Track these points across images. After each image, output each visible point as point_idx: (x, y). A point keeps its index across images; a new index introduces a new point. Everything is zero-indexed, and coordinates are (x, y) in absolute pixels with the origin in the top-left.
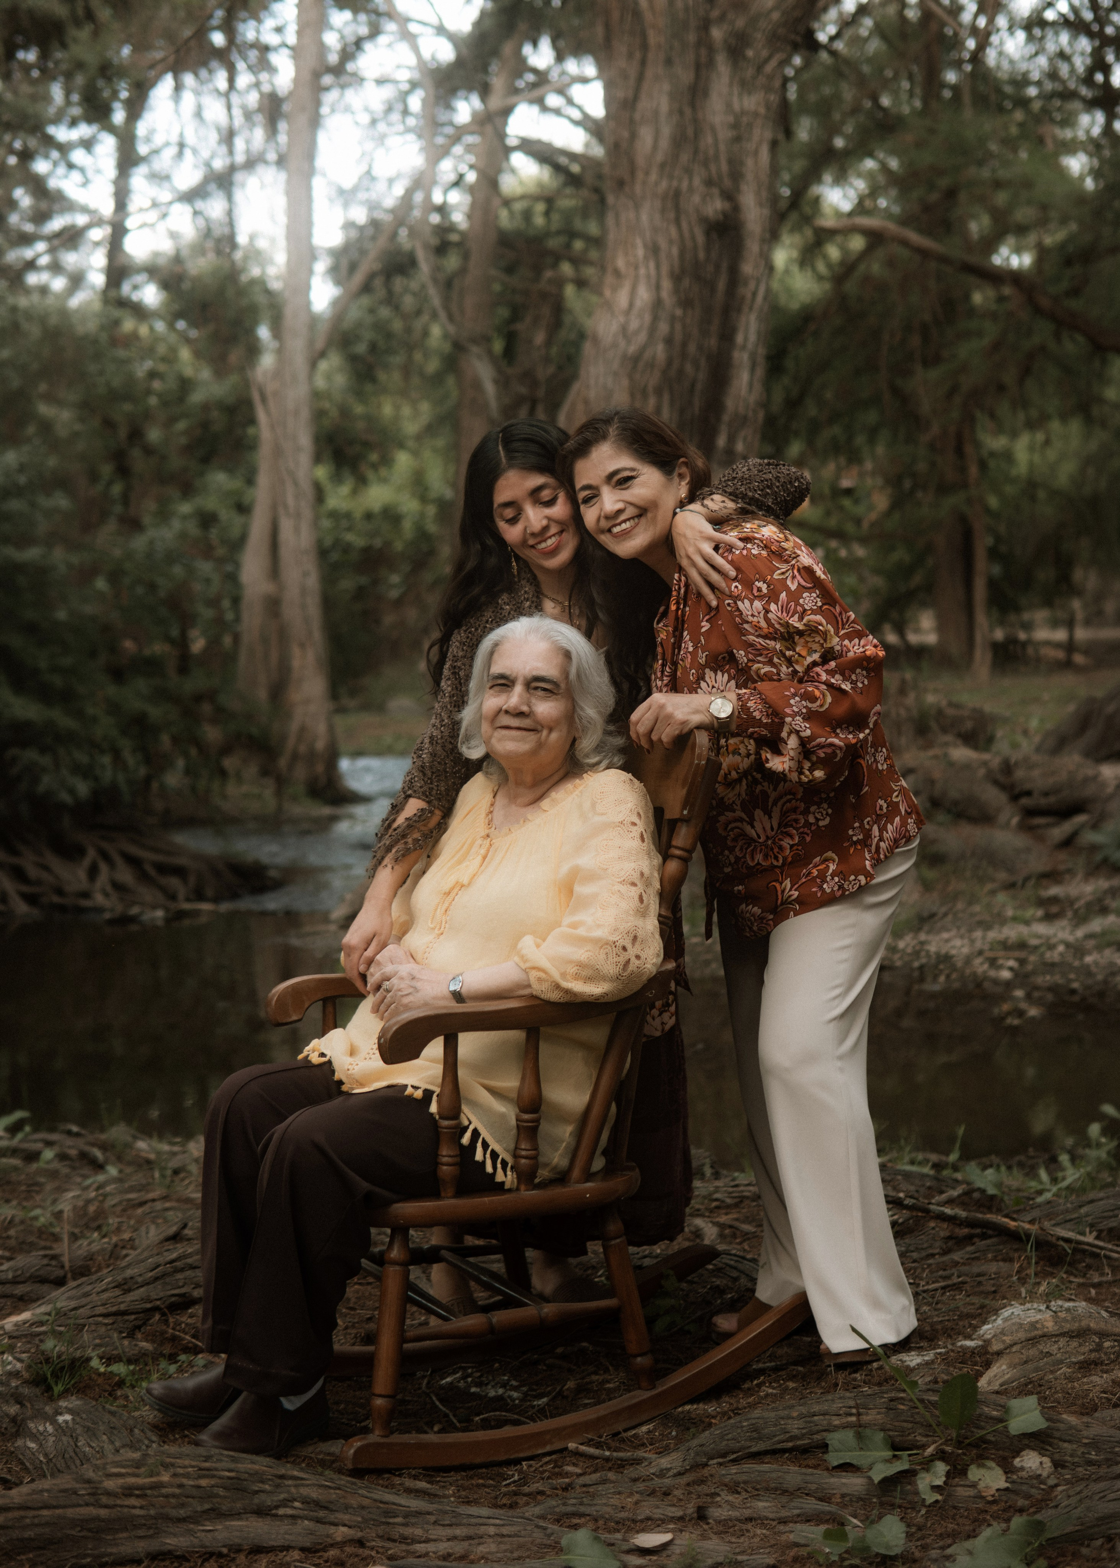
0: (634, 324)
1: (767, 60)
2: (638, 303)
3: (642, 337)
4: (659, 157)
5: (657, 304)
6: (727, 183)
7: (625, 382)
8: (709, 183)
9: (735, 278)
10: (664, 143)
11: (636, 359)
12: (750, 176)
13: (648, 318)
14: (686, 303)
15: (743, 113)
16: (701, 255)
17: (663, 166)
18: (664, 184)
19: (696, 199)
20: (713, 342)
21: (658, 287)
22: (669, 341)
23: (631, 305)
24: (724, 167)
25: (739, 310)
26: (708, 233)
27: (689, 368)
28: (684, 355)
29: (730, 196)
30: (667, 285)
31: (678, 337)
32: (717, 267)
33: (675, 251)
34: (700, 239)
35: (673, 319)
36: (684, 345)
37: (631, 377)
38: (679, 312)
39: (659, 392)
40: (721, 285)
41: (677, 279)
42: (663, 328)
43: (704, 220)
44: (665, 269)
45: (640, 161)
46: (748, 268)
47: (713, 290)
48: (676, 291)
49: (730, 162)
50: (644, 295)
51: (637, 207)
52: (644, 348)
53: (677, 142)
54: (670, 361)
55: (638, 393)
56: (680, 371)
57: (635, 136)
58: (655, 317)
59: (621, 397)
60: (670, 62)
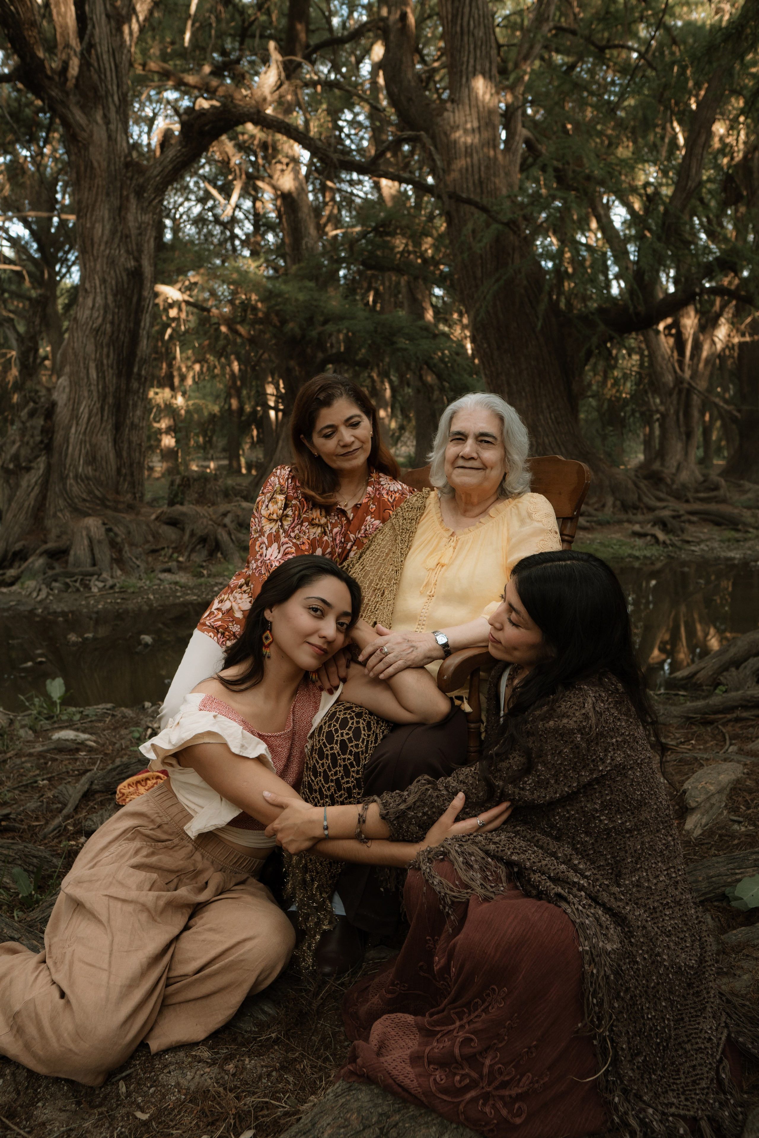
0: (96, 314)
1: (154, 199)
2: (97, 305)
3: (100, 320)
4: (105, 239)
5: (106, 307)
6: (136, 254)
7: (93, 340)
8: (128, 252)
9: (140, 298)
10: (107, 232)
11: (97, 330)
12: (146, 252)
13: (102, 312)
14: (119, 307)
15: (142, 223)
16: (126, 286)
17: (107, 243)
18: (107, 251)
19: (123, 259)
20: (132, 325)
21: (106, 298)
22: (112, 323)
23: (94, 306)
24: (135, 247)
25: (142, 312)
26: (128, 275)
27: (121, 336)
28: (119, 330)
29: (138, 260)
30: (110, 298)
31: (116, 321)
32: (133, 291)
33: (114, 282)
34: (125, 278)
35: (113, 314)
36: (119, 325)
37: (95, 338)
38: (116, 310)
39: (108, 345)
40: (135, 300)
41: (115, 295)
42: (110, 317)
43: (126, 269)
44: (109, 291)
46: (145, 293)
47: (131, 301)
48: (115, 301)
49: (137, 245)
50: (99, 300)
51: (95, 260)
52: (101, 325)
53: (114, 232)
54: (113, 332)
55: (98, 346)
56: (118, 337)
57: (93, 228)
58: (105, 312)
59: (90, 347)
60: (108, 195)
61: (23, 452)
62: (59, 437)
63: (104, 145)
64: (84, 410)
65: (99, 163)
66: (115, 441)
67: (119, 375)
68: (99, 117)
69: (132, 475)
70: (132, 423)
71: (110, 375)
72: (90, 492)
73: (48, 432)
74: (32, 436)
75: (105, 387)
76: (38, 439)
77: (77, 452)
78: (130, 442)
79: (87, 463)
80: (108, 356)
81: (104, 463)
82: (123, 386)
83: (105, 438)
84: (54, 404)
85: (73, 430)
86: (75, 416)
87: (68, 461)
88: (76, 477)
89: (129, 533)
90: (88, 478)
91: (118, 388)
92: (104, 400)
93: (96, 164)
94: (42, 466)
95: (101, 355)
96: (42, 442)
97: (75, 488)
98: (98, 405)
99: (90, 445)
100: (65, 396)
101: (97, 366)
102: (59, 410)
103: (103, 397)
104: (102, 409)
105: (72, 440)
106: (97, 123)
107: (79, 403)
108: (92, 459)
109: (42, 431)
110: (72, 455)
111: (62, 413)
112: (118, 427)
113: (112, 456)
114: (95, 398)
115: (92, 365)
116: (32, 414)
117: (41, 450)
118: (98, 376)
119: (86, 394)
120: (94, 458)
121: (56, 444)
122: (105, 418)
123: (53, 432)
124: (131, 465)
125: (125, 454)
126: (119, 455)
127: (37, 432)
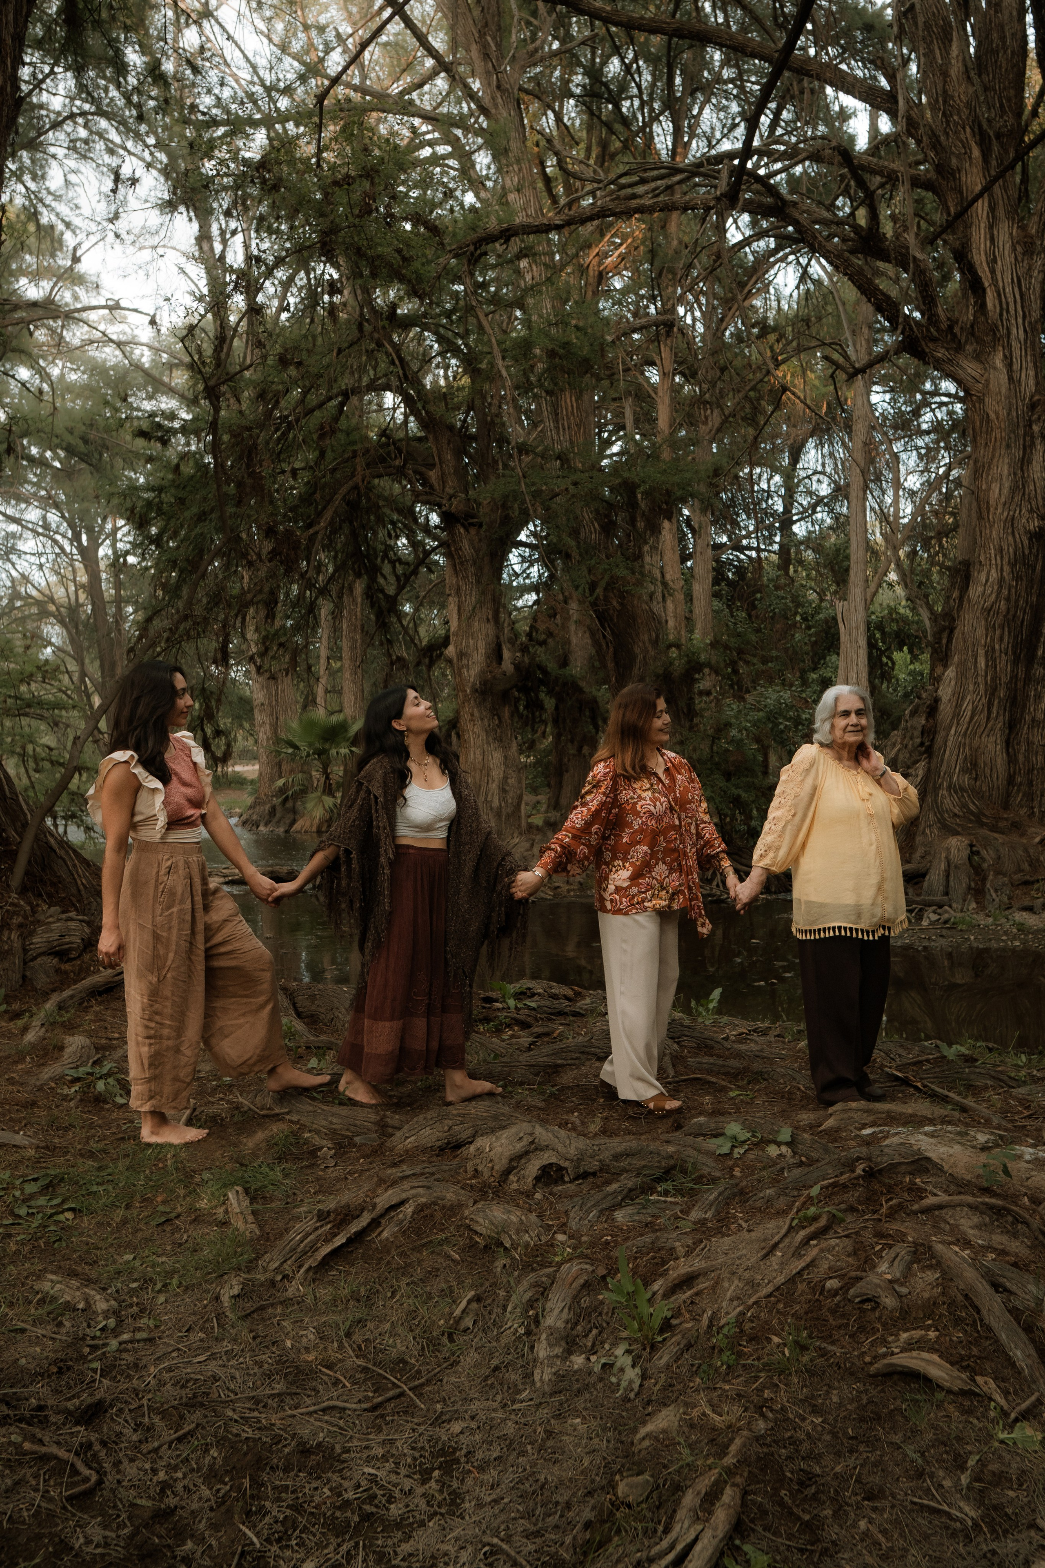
0: (989, 591)
2: (992, 579)
3: (994, 597)
4: (1003, 500)
5: (1001, 580)
7: (983, 622)
8: (1031, 511)
10: (1005, 491)
11: (990, 610)
13: (997, 587)
14: (1018, 578)
16: (1027, 552)
17: (1005, 503)
18: (1006, 514)
19: (1025, 521)
20: (1035, 599)
21: (1002, 570)
22: (1008, 599)
23: (988, 581)
26: (1031, 539)
27: (1020, 613)
28: (1017, 607)
30: (1006, 568)
31: (1013, 597)
32: (1036, 557)
33: (1012, 551)
34: (1026, 542)
35: (1010, 587)
36: (1017, 601)
37: (986, 620)
38: (1015, 583)
39: (1002, 627)
40: (1039, 567)
41: (1013, 565)
42: (1005, 592)
43: (1029, 532)
44: (1006, 561)
45: (992, 502)
47: (1034, 570)
48: (1013, 572)
50: (994, 574)
51: (991, 527)
52: (993, 604)
53: (1013, 490)
54: (1008, 610)
55: (990, 628)
56: (1014, 616)
57: (989, 489)
58: (1000, 587)
59: (981, 631)
60: (1008, 446)
61: (901, 757)
62: (939, 739)
63: (1004, 391)
64: (967, 707)
65: (997, 414)
66: (1008, 743)
67: (1016, 662)
68: (998, 361)
69: (1030, 784)
70: (1033, 720)
71: (1004, 664)
72: (964, 806)
73: (930, 732)
74: (912, 738)
75: (994, 679)
76: (918, 741)
77: (954, 757)
78: (1030, 744)
79: (964, 771)
80: (1001, 639)
81: (988, 771)
82: (1021, 674)
83: (992, 739)
84: (937, 700)
85: (953, 732)
86: (957, 715)
87: (944, 768)
88: (949, 787)
89: (999, 858)
90: (962, 789)
91: (1014, 677)
92: (993, 694)
93: (993, 416)
94: (921, 773)
95: (992, 640)
96: (922, 744)
97: (947, 801)
98: (984, 700)
99: (971, 748)
100: (949, 691)
101: (986, 653)
102: (942, 707)
103: (992, 691)
104: (990, 704)
105: (949, 743)
106: (995, 368)
107: (963, 699)
108: (972, 766)
109: (922, 733)
110: (949, 761)
111: (945, 710)
112: (1012, 726)
113: (1001, 760)
114: (982, 692)
115: (981, 652)
116: (914, 713)
117: (921, 754)
118: (987, 666)
119: (971, 688)
120: (975, 765)
121: (936, 746)
122: (994, 715)
123: (935, 733)
124: (1030, 771)
125: (1021, 758)
126: (1012, 759)
127: (917, 733)
